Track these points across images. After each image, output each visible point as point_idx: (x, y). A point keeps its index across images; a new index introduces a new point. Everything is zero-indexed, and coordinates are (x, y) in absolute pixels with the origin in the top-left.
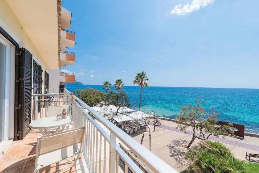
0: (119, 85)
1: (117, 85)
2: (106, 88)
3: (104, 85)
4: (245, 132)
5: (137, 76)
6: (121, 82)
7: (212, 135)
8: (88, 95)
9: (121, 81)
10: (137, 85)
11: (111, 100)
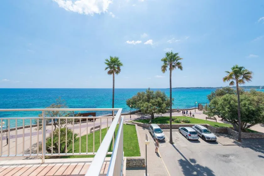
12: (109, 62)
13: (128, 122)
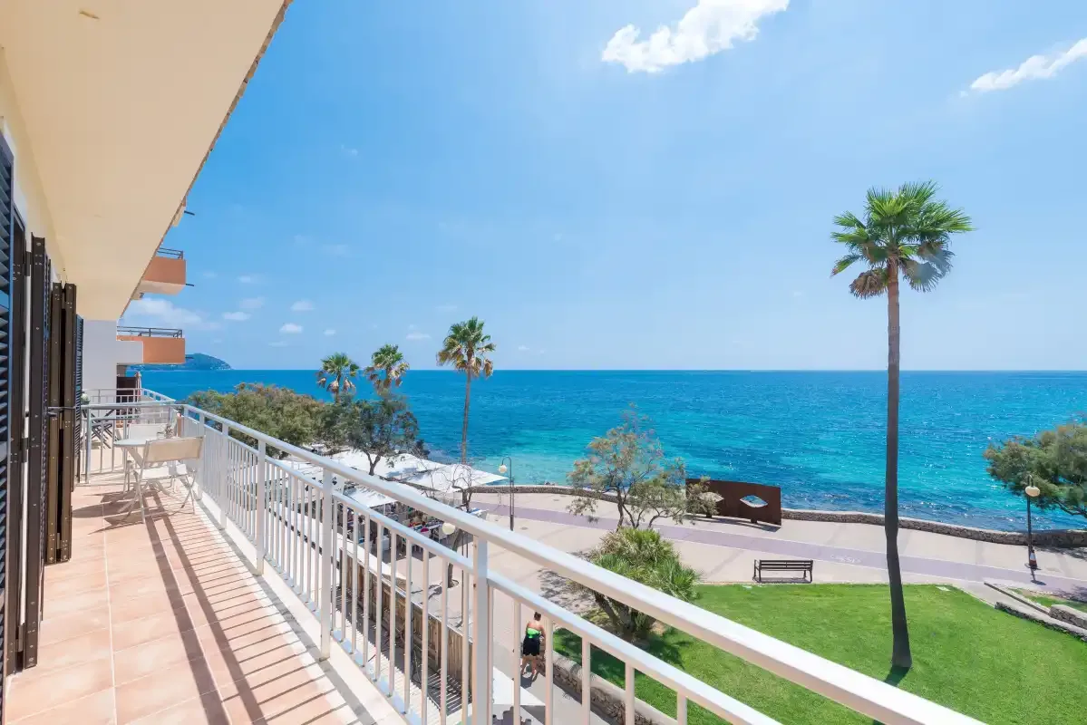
0: (389, 369)
1: (380, 369)
2: (335, 384)
3: (326, 368)
4: (782, 509)
5: (453, 333)
6: (399, 358)
7: (659, 516)
8: (249, 414)
9: (398, 351)
10: (450, 366)
11: (343, 428)
12: (860, 225)
13: (1009, 592)
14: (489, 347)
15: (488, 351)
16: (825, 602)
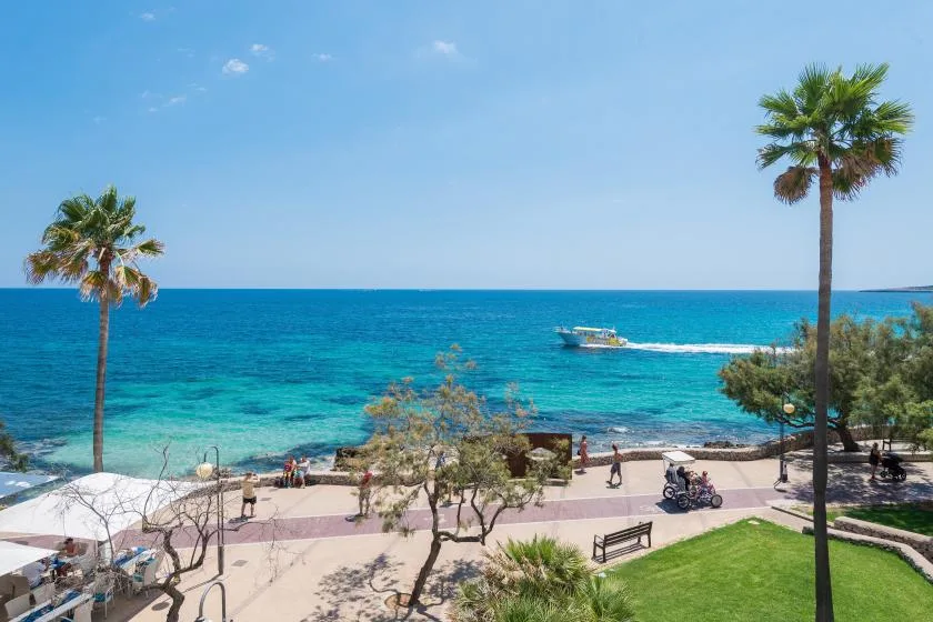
13: (794, 512)
14: (149, 247)
15: (148, 257)
16: (692, 571)
